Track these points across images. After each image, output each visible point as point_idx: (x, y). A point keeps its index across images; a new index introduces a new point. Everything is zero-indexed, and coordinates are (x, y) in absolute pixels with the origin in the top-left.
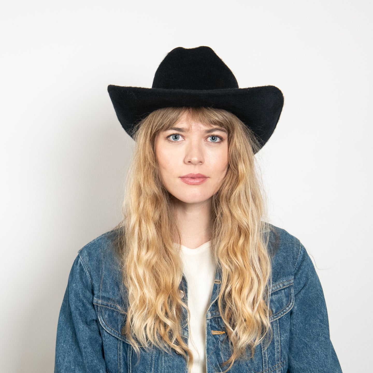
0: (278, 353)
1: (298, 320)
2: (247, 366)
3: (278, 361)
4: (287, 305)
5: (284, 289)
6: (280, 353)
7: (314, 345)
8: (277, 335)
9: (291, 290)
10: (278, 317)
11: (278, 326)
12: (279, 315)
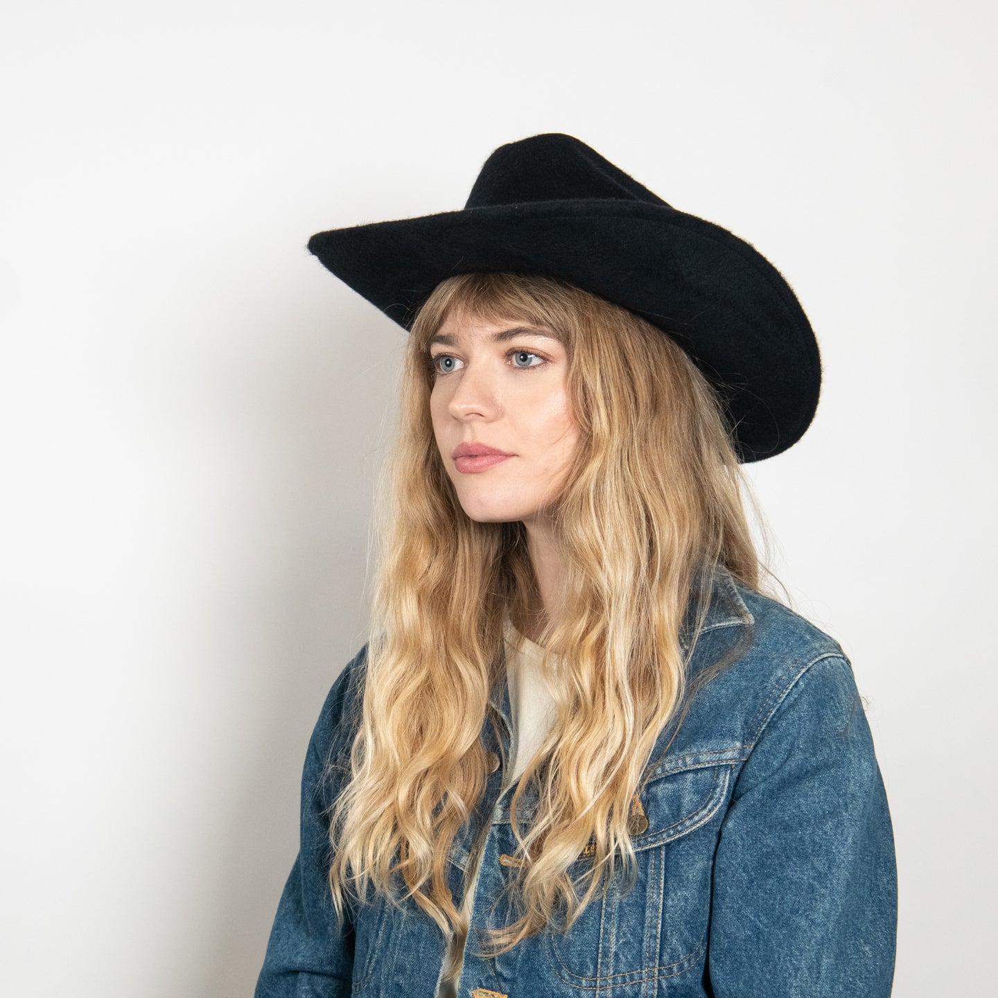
0: (651, 937)
1: (733, 859)
2: (554, 955)
3: (652, 959)
4: (690, 813)
5: (696, 771)
6: (658, 941)
7: (778, 935)
8: (655, 891)
9: (718, 777)
10: (656, 841)
11: (663, 866)
12: (662, 836)
